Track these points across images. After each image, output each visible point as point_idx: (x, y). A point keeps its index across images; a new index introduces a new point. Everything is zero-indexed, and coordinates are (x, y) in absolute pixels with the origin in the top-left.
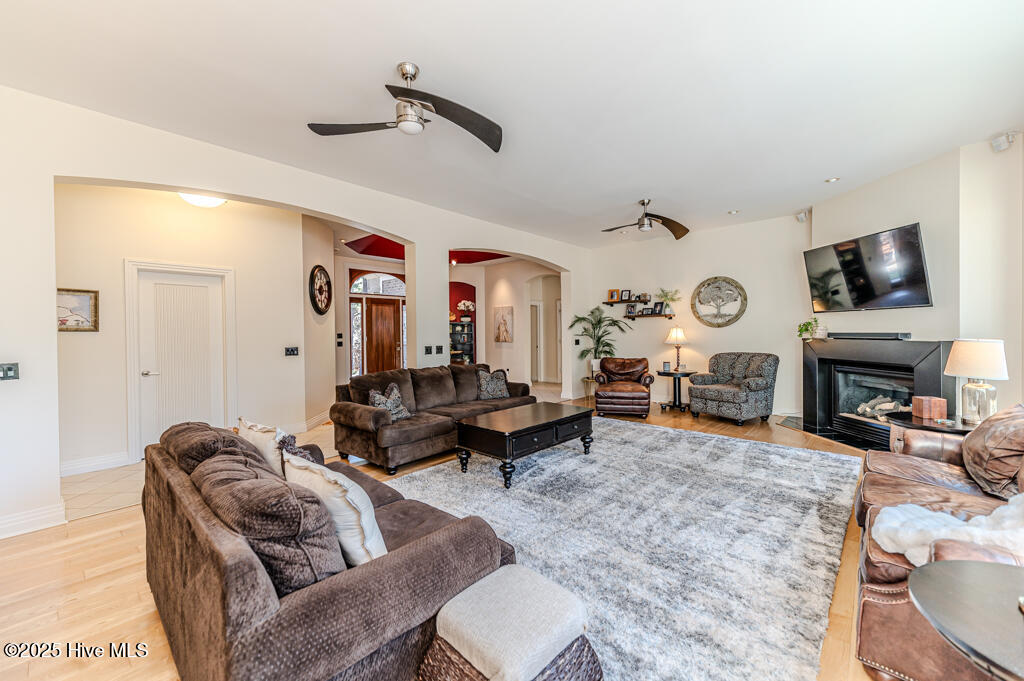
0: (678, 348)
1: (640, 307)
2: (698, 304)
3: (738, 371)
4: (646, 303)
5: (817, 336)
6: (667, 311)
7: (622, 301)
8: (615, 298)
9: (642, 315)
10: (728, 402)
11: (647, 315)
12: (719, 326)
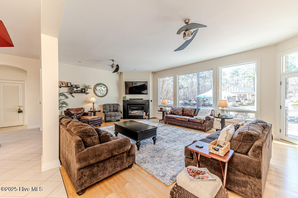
0: (93, 103)
1: (75, 89)
2: (96, 90)
3: (112, 109)
4: (77, 88)
5: (127, 99)
6: (87, 92)
7: (68, 86)
8: (64, 85)
9: (77, 93)
10: (118, 116)
11: (79, 93)
12: (102, 97)
